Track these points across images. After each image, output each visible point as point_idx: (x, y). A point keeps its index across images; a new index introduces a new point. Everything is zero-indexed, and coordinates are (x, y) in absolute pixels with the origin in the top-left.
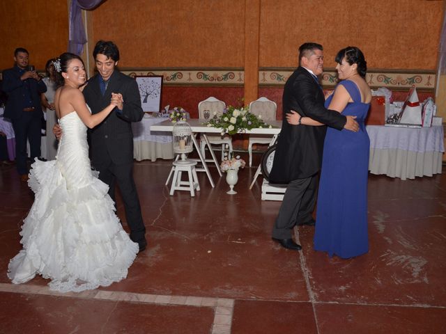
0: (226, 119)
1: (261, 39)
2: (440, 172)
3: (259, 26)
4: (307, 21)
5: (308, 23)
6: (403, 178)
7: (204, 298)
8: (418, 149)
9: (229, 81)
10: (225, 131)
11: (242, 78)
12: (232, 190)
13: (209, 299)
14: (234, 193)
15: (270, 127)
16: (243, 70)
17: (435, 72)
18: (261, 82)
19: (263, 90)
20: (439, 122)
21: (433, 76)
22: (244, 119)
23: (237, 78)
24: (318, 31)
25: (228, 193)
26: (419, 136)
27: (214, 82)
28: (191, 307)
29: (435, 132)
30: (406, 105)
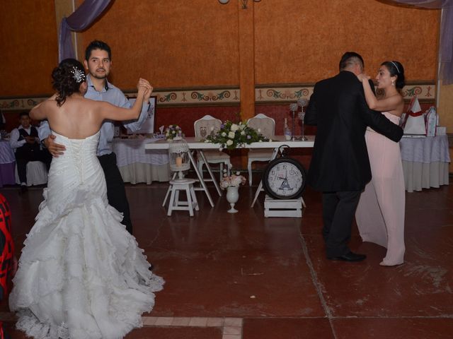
0: (224, 134)
1: (256, 56)
2: (447, 183)
3: (254, 43)
4: (301, 36)
5: (303, 37)
6: (410, 190)
7: (210, 319)
8: (424, 159)
9: (225, 100)
10: (223, 146)
11: (238, 96)
12: (233, 209)
13: (215, 319)
14: (236, 211)
15: (271, 141)
16: (239, 88)
17: (434, 83)
18: (257, 100)
19: (260, 107)
20: (443, 131)
21: (433, 87)
22: (243, 133)
23: (233, 96)
24: (313, 45)
25: (229, 211)
26: (424, 146)
27: (209, 101)
28: (196, 328)
29: (440, 141)
30: (408, 115)
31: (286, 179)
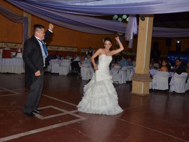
6: (19, 73)
17: (22, 44)
30: (17, 52)
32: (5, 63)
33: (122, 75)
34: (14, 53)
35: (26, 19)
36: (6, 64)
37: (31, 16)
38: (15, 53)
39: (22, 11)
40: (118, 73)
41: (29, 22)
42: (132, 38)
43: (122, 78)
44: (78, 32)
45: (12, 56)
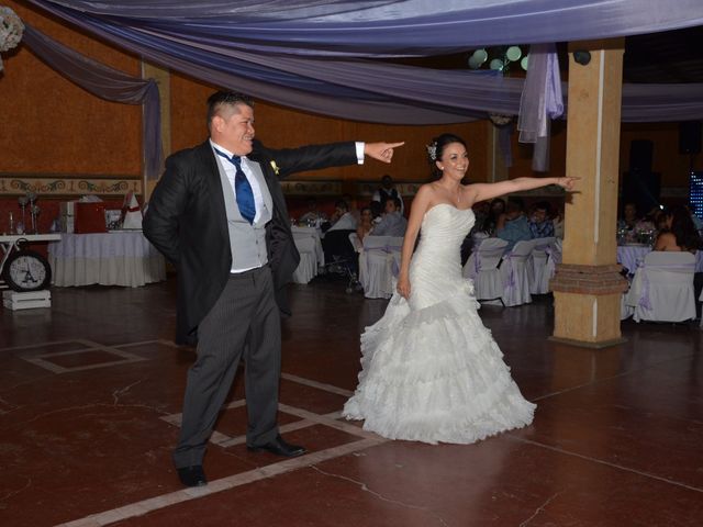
2: (165, 279)
6: (135, 286)
15: (4, 234)
21: (139, 182)
30: (125, 210)
31: (28, 272)
32: (84, 252)
33: (516, 274)
34: (116, 212)
35: (152, 87)
36: (88, 256)
37: (166, 74)
38: (120, 212)
39: (136, 62)
40: (498, 267)
41: (162, 96)
42: (543, 132)
43: (517, 284)
44: (339, 122)
45: (108, 222)
